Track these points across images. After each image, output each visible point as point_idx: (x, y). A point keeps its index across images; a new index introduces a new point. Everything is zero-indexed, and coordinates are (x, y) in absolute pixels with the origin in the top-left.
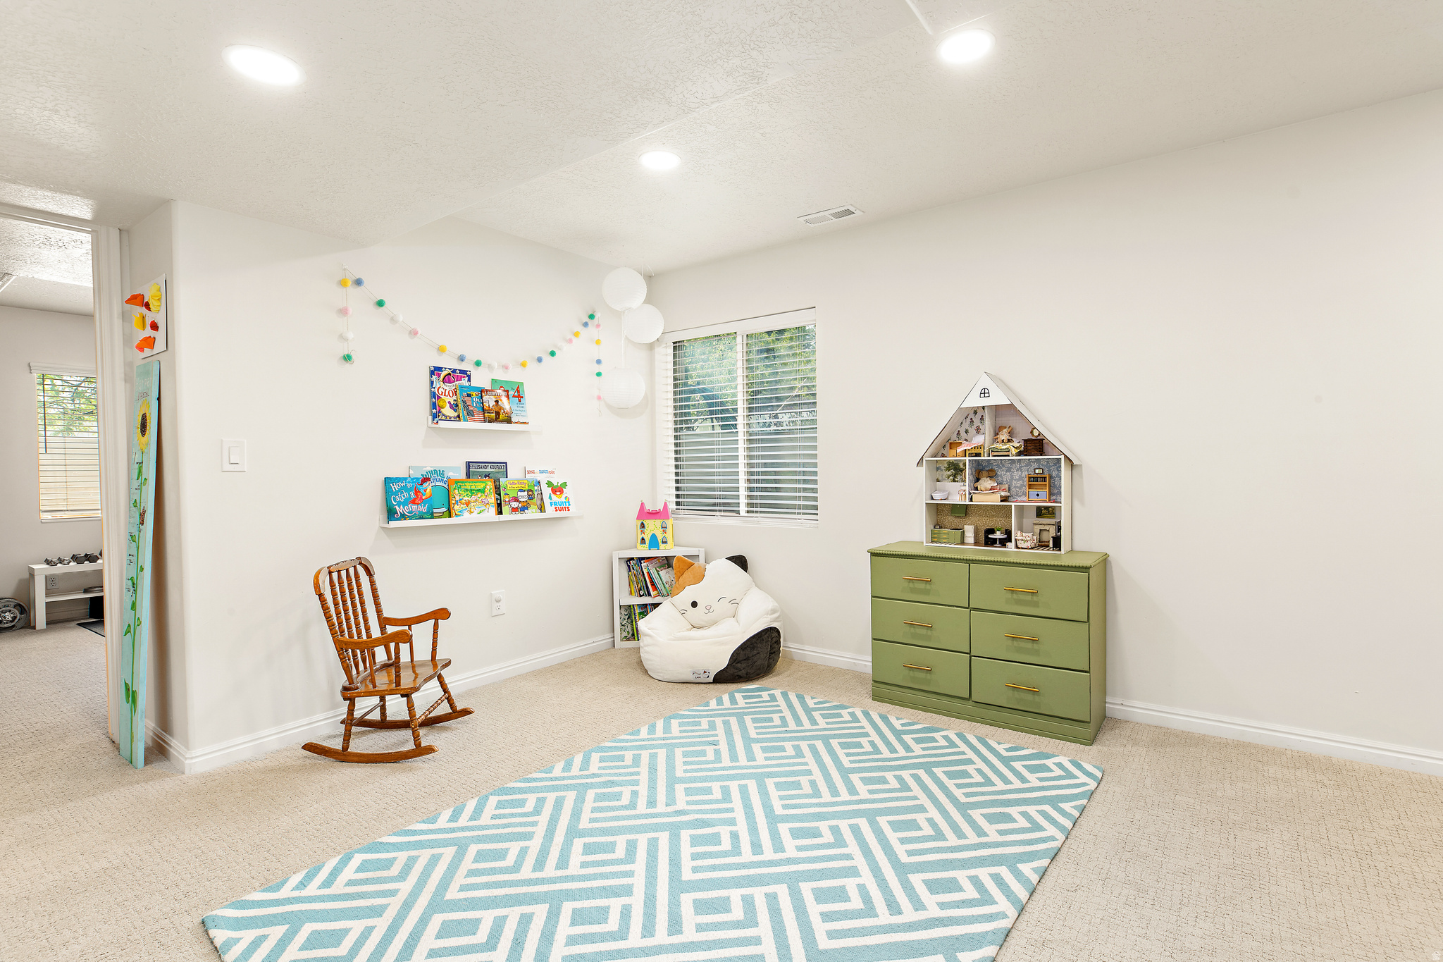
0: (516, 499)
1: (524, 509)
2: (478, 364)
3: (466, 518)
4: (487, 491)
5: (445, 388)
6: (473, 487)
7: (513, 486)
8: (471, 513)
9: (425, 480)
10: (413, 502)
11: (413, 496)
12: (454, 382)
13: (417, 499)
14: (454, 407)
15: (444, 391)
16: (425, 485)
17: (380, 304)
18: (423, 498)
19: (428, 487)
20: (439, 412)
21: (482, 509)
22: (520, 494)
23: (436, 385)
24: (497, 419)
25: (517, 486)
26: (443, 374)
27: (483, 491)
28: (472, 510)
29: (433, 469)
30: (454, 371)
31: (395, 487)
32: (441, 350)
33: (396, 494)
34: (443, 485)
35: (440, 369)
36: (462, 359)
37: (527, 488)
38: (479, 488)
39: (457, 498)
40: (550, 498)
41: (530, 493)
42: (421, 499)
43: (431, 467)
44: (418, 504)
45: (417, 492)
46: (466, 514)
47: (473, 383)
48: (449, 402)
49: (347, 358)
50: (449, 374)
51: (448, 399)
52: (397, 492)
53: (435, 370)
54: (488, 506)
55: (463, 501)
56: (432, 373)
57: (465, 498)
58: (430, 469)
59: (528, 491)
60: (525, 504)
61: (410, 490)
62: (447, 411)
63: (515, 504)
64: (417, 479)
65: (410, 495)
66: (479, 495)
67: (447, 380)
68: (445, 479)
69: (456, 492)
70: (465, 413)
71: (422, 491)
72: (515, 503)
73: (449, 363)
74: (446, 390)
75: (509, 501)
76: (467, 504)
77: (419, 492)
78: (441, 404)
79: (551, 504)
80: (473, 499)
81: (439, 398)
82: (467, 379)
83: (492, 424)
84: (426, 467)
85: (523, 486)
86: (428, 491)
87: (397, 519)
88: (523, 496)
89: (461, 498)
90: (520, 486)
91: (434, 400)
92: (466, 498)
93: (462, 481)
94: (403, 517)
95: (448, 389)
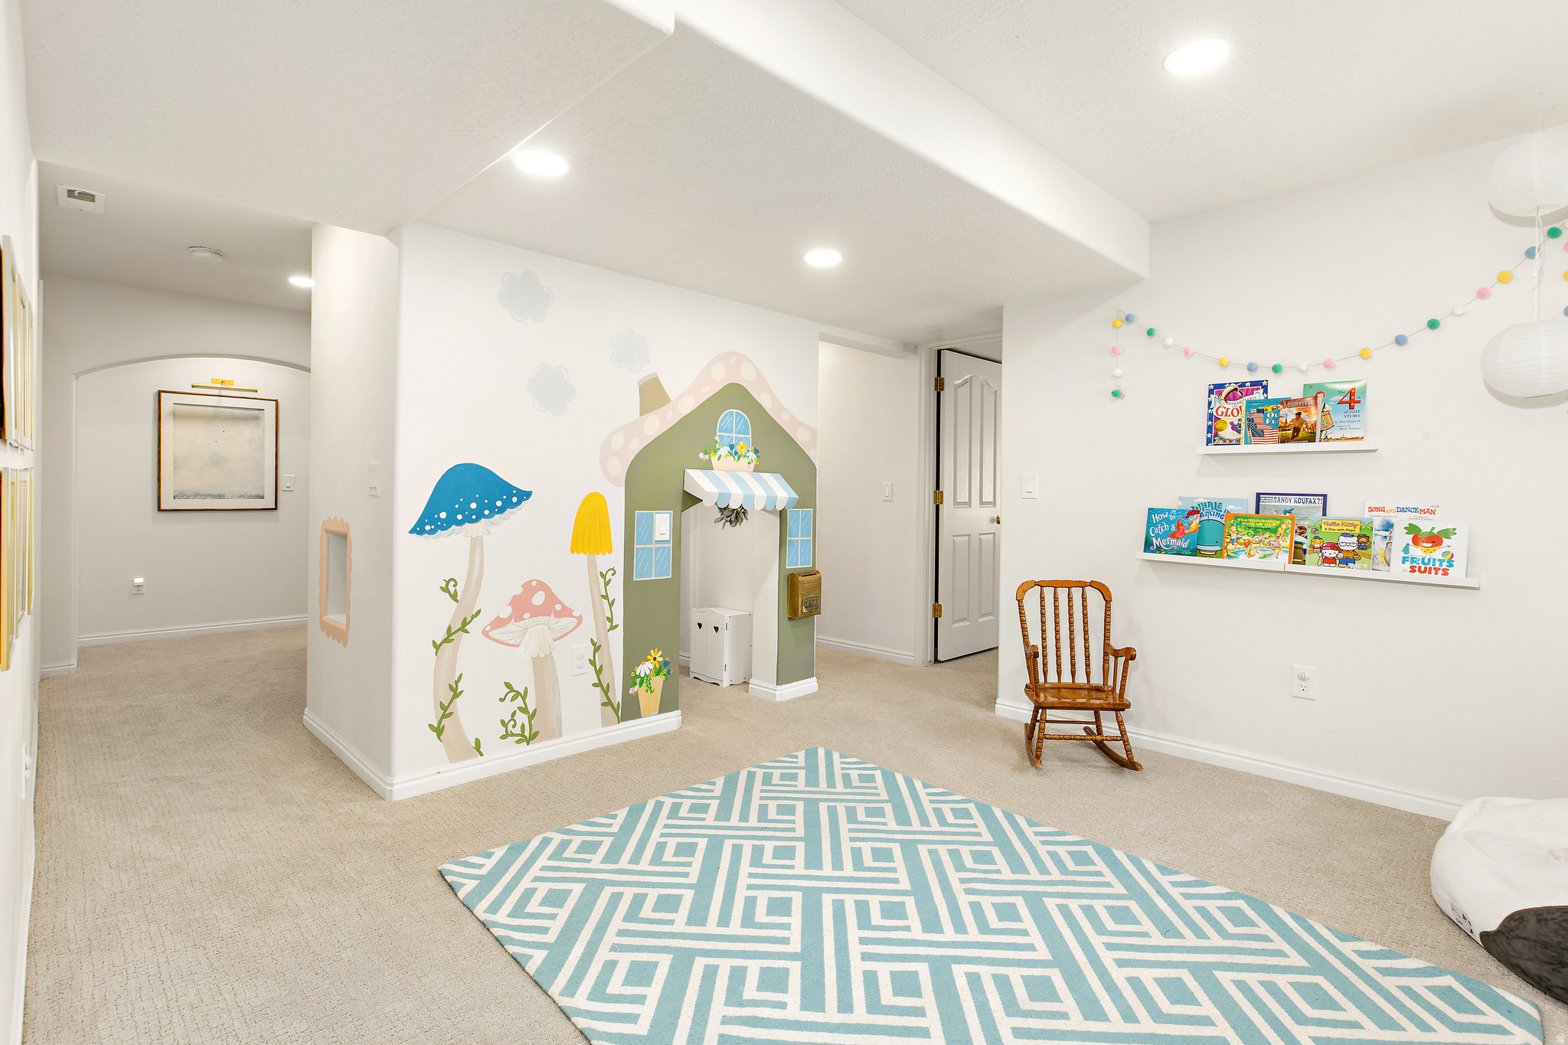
0: (1334, 546)
1: (1347, 561)
2: (1276, 369)
3: (1242, 561)
4: (1280, 531)
5: (1226, 406)
6: (1260, 525)
7: (1332, 527)
8: (1250, 555)
9: (1194, 512)
10: (1173, 535)
11: (1174, 529)
12: (1241, 398)
13: (1179, 532)
14: (1236, 428)
15: (1225, 411)
16: (1191, 518)
17: (1150, 333)
18: (1186, 532)
19: (1195, 520)
20: (1216, 435)
21: (1267, 553)
22: (1342, 539)
23: (1215, 405)
24: (1295, 438)
25: (1340, 527)
26: (1225, 392)
27: (1274, 531)
28: (1252, 553)
29: (1206, 501)
30: (1243, 384)
31: (1156, 518)
32: (1223, 365)
33: (1156, 525)
34: (1219, 519)
35: (1222, 386)
36: (1251, 368)
37: (1357, 531)
38: (1269, 526)
39: (1234, 536)
40: (1406, 550)
41: (1363, 540)
42: (1183, 533)
43: (1204, 499)
44: (1178, 538)
45: (1179, 525)
46: (1243, 557)
47: (1271, 395)
48: (1232, 423)
49: (1115, 394)
50: (1236, 389)
51: (1229, 420)
52: (1157, 523)
53: (1215, 388)
54: (1277, 551)
55: (1241, 541)
56: (1211, 392)
57: (1244, 538)
58: (1203, 501)
59: (1359, 537)
60: (1350, 555)
61: (1173, 522)
62: (1228, 433)
63: (1330, 553)
64: (1183, 511)
65: (1170, 528)
66: (1267, 535)
67: (1232, 396)
68: (1221, 513)
69: (1234, 529)
70: (1250, 433)
71: (1186, 525)
72: (1332, 552)
73: (1233, 377)
74: (1228, 409)
75: (1321, 548)
76: (1247, 544)
77: (1182, 525)
78: (1219, 425)
79: (1404, 560)
80: (1257, 539)
81: (1217, 419)
82: (1262, 391)
83: (1286, 444)
84: (1198, 498)
85: (1352, 528)
86: (1193, 525)
87: (1152, 552)
88: (1349, 544)
89: (1238, 536)
90: (1344, 528)
91: (1210, 423)
92: (1246, 538)
93: (1247, 517)
94: (1159, 550)
95: (1231, 407)
